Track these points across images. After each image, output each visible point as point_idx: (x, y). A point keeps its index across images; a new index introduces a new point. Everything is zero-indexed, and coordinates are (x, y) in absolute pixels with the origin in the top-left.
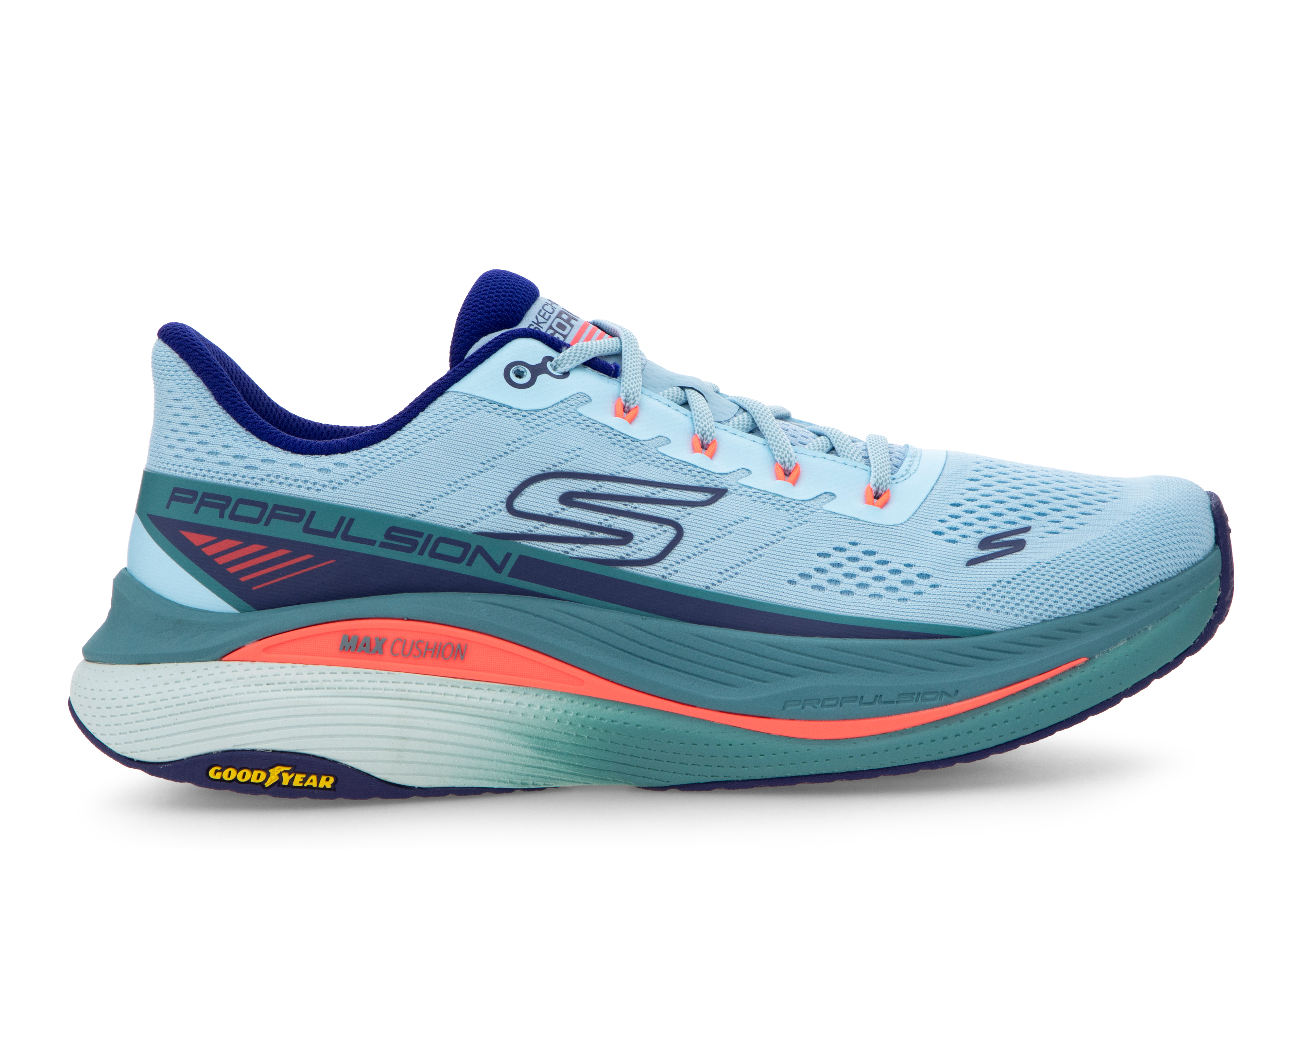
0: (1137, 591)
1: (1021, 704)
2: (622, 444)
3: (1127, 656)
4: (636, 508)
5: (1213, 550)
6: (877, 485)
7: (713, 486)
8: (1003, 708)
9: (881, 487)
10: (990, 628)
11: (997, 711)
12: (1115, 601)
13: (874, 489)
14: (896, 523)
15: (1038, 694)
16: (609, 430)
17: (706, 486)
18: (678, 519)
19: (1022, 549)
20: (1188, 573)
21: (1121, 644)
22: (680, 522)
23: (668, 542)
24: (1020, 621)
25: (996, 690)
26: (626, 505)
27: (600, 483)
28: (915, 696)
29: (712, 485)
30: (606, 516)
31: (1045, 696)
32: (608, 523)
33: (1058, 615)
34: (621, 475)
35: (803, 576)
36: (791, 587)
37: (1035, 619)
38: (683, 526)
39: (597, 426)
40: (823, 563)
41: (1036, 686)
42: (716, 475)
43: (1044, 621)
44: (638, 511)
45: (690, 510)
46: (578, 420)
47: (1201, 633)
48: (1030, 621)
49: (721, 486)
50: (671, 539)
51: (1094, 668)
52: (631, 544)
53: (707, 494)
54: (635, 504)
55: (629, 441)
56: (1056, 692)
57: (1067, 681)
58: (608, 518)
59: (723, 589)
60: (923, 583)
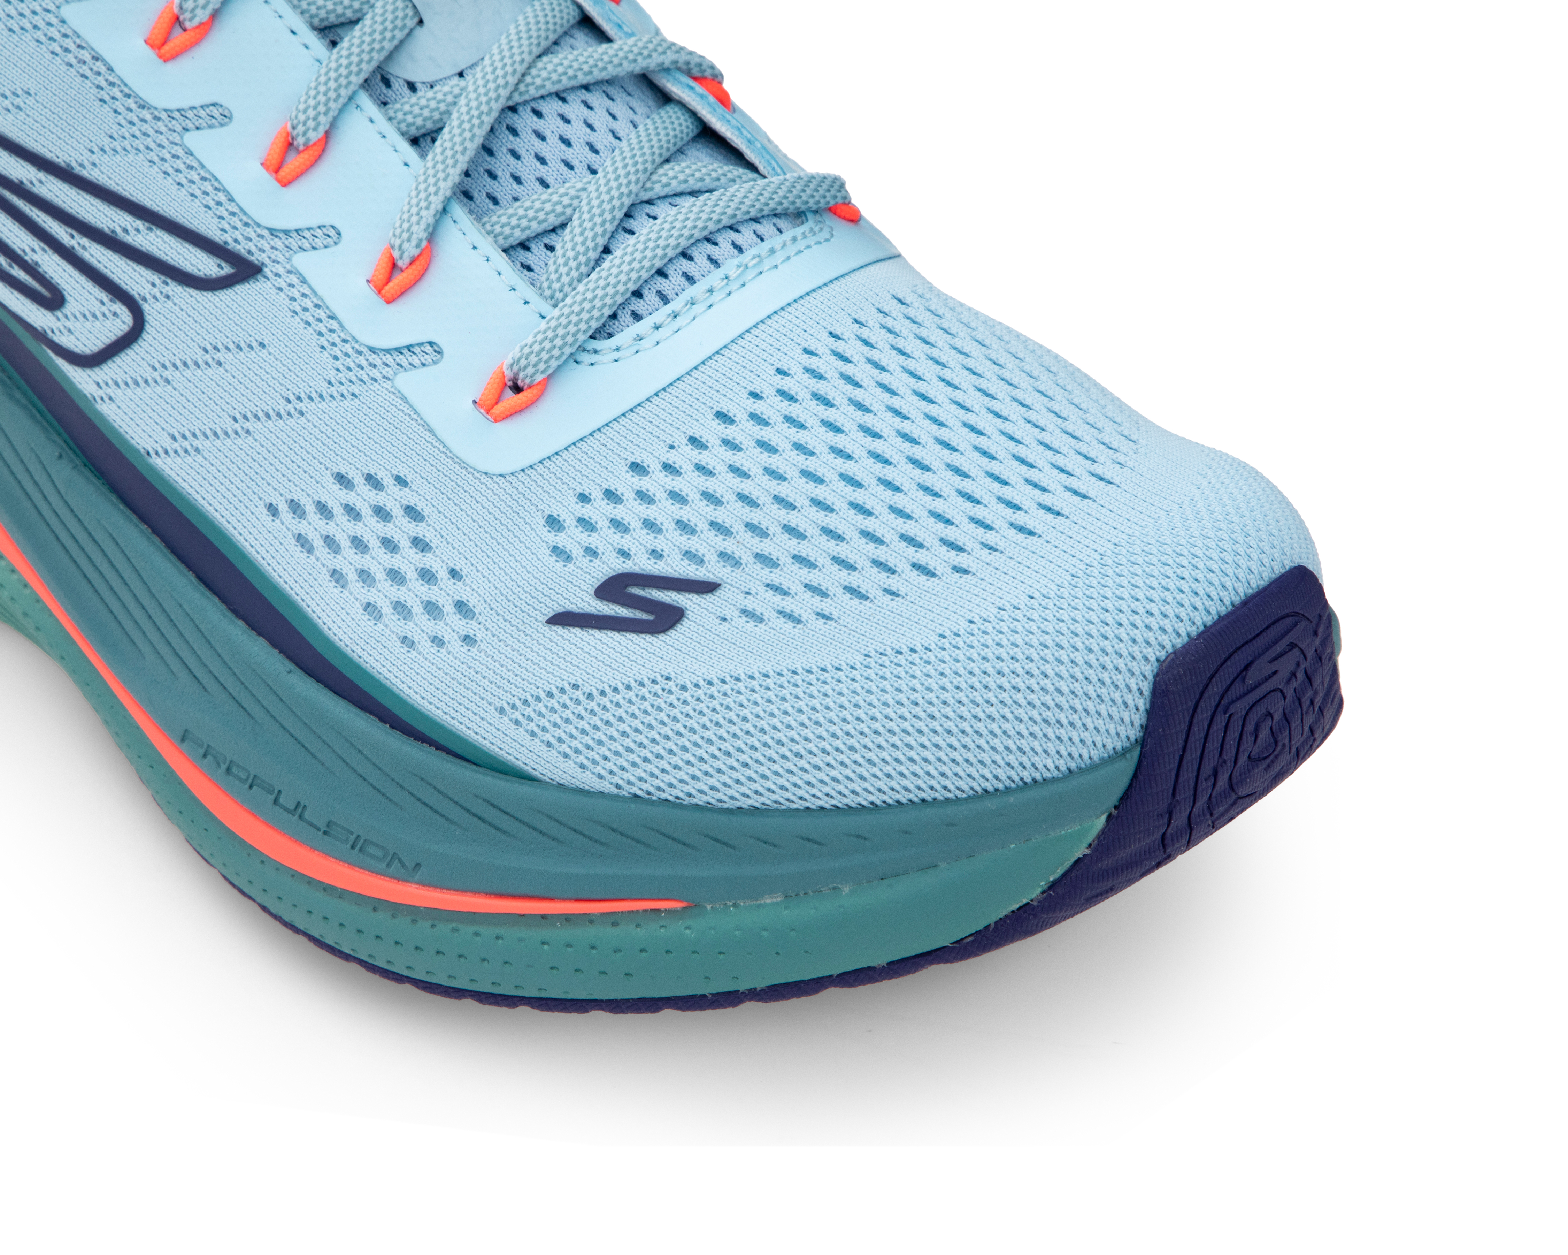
0: (853, 805)
1: (520, 940)
2: (118, 106)
3: (765, 930)
4: (84, 248)
6: (515, 368)
7: (243, 253)
8: (488, 932)
9: (521, 375)
10: (528, 769)
11: (477, 934)
12: (797, 810)
13: (509, 374)
14: (491, 470)
15: (560, 934)
16: (103, 69)
17: (232, 246)
18: (145, 299)
19: (664, 631)
20: (990, 804)
21: (768, 901)
22: (146, 307)
23: (114, 338)
24: (587, 780)
25: (489, 894)
26: (72, 237)
27: (41, 175)
28: (353, 838)
29: (241, 249)
30: (36, 244)
31: (569, 945)
32: (36, 258)
33: (664, 796)
34: (85, 173)
35: (295, 507)
36: (266, 518)
37: (618, 786)
38: (148, 318)
39: (86, 55)
40: (335, 496)
41: (568, 919)
42: (259, 231)
43: (636, 796)
44: (86, 256)
45: (175, 289)
46: (53, 32)
48: (606, 787)
49: (257, 257)
50: (120, 334)
51: (688, 928)
52: (59, 314)
53: (223, 264)
54: (85, 241)
55: (131, 103)
56: (593, 947)
57: (628, 932)
58: (37, 248)
59: (168, 471)
60: (456, 623)
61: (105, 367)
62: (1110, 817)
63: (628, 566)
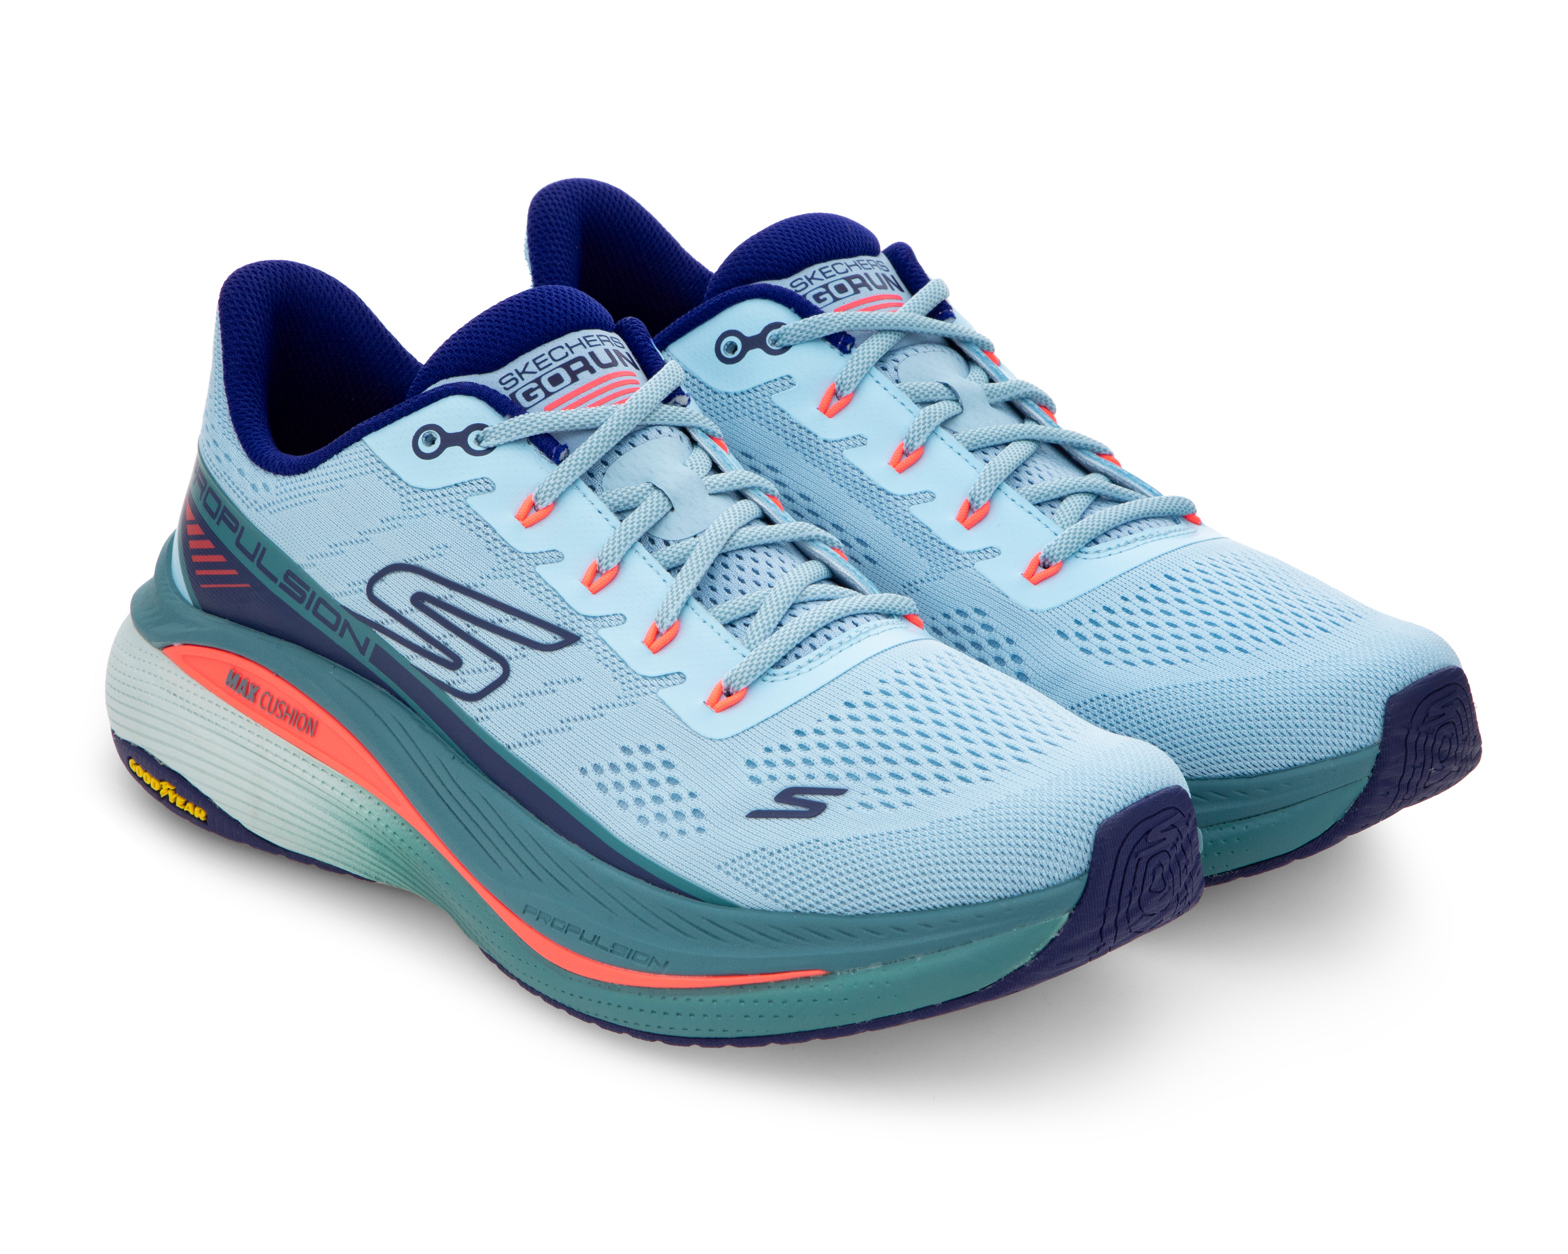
0: (923, 908)
1: (727, 1001)
2: (499, 552)
3: (871, 983)
4: (476, 632)
5: (1077, 878)
6: (729, 682)
7: (569, 630)
8: (708, 999)
9: (732, 686)
10: (734, 901)
11: (701, 1000)
12: (891, 913)
13: (724, 685)
14: (713, 737)
15: (750, 995)
16: (490, 531)
17: (563, 626)
18: (511, 658)
19: (815, 816)
20: (1003, 905)
21: (874, 968)
22: (511, 663)
23: (491, 682)
24: (769, 904)
25: (708, 976)
26: (468, 626)
27: (452, 592)
28: (628, 952)
29: (568, 628)
30: (446, 632)
31: (756, 1001)
32: (446, 640)
33: (813, 910)
34: (477, 590)
35: (597, 768)
36: (579, 776)
37: (786, 906)
38: (511, 668)
39: (481, 524)
40: (621, 759)
41: (755, 986)
42: (579, 617)
43: (797, 911)
44: (476, 636)
45: (528, 651)
46: (462, 512)
47: (1000, 980)
48: (780, 907)
49: (577, 632)
50: (495, 679)
51: (826, 986)
52: (458, 672)
53: (557, 637)
54: (476, 628)
55: (506, 550)
56: (770, 1001)
57: (790, 992)
58: (447, 635)
59: (520, 755)
60: (692, 821)
61: (485, 699)
62: (1070, 915)
63: (795, 784)
